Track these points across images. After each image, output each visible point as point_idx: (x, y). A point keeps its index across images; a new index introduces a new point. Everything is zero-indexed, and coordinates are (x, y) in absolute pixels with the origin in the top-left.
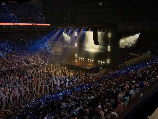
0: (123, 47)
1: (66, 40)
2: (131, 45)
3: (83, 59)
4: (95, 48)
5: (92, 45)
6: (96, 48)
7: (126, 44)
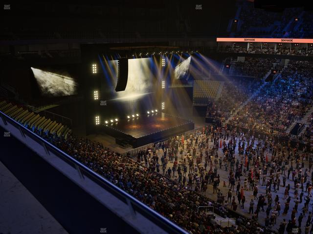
0: (178, 77)
1: (51, 90)
2: (185, 73)
3: (117, 120)
4: (138, 89)
5: (133, 86)
6: (140, 90)
7: (181, 73)
